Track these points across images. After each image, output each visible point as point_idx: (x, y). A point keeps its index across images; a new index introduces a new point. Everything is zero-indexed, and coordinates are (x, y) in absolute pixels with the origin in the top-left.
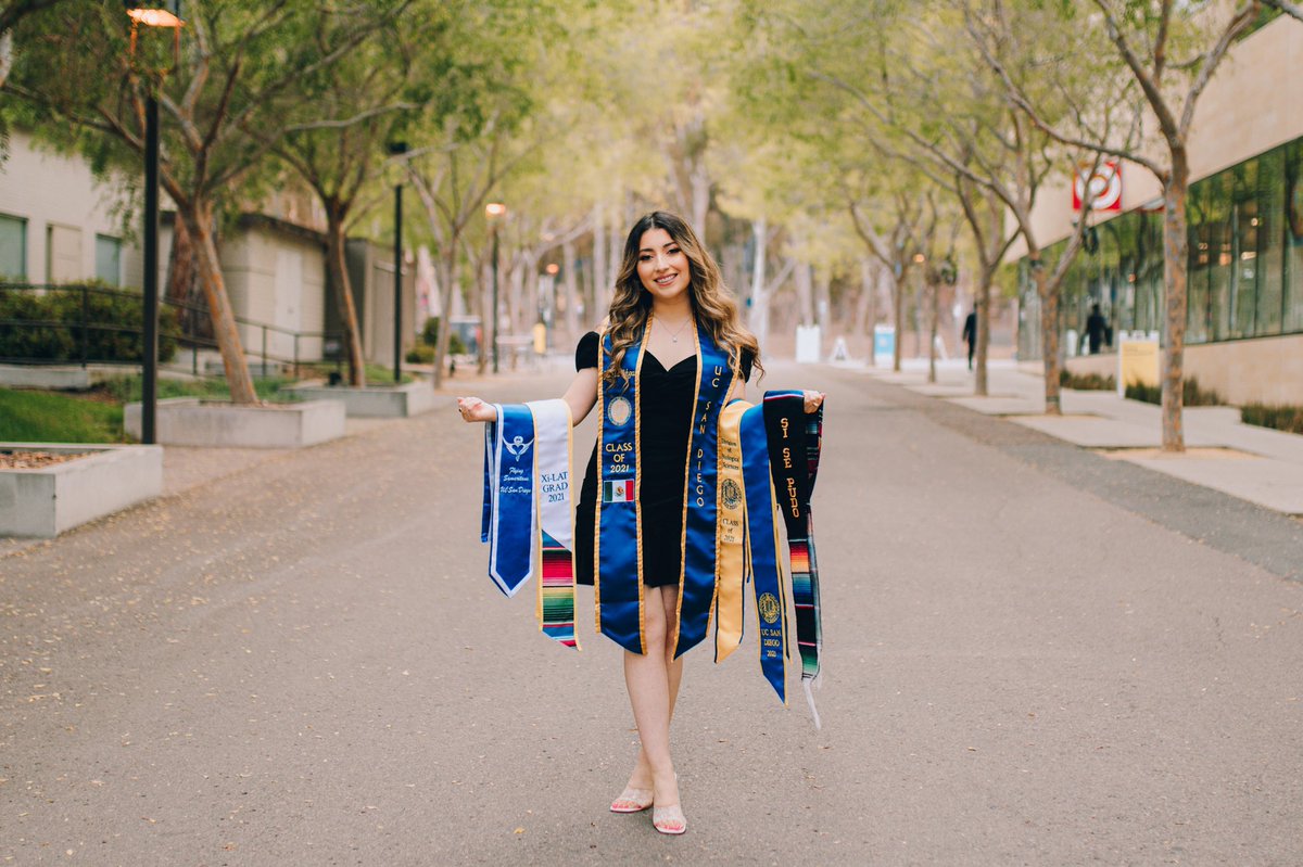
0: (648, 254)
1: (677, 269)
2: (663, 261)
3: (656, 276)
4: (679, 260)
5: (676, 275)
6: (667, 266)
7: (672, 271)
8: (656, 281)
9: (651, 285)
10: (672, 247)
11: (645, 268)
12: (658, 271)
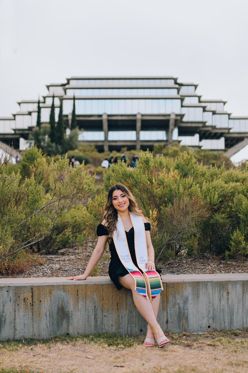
0: (115, 198)
1: (125, 202)
2: (121, 200)
3: (119, 204)
4: (126, 199)
5: (125, 203)
6: (122, 201)
7: (124, 203)
8: (119, 206)
9: (117, 207)
10: (124, 195)
11: (115, 202)
12: (119, 203)
